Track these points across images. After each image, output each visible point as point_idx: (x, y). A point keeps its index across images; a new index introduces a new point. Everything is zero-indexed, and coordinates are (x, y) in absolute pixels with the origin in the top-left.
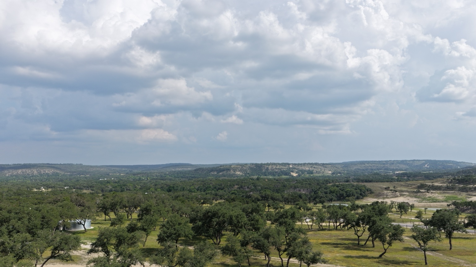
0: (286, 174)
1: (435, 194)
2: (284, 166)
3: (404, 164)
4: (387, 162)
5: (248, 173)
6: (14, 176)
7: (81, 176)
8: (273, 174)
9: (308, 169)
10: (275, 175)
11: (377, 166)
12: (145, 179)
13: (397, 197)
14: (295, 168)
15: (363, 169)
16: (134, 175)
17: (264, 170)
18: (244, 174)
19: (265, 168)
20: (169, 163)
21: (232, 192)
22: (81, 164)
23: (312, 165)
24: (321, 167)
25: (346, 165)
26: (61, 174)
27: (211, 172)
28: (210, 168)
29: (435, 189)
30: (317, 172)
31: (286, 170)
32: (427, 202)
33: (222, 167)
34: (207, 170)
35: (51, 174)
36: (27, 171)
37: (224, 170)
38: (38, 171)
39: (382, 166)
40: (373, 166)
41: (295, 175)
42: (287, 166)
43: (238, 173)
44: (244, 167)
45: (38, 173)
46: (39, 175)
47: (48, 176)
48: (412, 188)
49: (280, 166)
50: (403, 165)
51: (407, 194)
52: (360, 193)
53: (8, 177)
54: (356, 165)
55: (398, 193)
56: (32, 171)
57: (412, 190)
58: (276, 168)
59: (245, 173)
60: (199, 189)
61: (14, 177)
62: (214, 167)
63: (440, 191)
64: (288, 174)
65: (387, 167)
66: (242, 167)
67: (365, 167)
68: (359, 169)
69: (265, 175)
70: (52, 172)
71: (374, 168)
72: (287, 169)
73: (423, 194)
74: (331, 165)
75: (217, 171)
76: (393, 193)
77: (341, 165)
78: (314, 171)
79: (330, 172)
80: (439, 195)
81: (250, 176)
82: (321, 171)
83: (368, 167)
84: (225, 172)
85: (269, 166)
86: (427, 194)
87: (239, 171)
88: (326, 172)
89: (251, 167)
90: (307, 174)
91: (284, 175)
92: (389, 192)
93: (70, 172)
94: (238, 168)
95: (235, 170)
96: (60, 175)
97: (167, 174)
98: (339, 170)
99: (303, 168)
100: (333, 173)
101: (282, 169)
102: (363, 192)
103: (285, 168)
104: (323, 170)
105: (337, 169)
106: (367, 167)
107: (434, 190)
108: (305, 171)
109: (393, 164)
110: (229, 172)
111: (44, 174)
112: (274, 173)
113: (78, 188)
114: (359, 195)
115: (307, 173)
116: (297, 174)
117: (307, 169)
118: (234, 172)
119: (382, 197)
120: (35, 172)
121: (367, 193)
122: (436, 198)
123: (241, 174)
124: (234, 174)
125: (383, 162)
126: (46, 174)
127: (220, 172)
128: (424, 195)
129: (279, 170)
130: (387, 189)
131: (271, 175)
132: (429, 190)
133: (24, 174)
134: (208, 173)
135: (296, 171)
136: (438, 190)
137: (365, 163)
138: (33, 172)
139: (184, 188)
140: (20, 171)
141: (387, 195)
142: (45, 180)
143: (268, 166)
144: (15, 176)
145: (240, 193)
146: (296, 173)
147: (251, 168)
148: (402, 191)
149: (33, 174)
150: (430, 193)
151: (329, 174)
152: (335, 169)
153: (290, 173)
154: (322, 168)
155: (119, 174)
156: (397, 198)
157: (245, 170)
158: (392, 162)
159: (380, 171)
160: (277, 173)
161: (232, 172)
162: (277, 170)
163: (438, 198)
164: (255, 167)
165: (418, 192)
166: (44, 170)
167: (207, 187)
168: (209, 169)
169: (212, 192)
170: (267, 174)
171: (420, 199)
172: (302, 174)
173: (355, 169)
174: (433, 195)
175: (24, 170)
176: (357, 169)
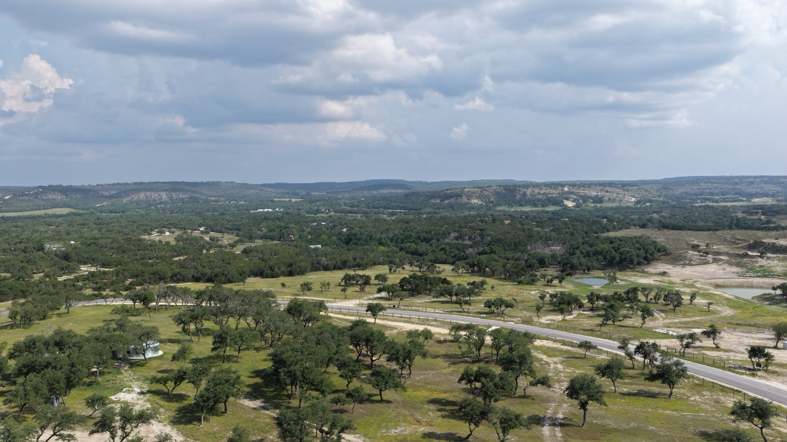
0: (556, 202)
1: (774, 260)
2: (555, 189)
3: (774, 184)
4: (742, 178)
5: (492, 202)
6: (134, 202)
7: (232, 202)
8: (533, 203)
9: (596, 194)
10: (537, 205)
11: (721, 189)
12: (325, 211)
13: (707, 263)
14: (572, 193)
15: (695, 192)
16: (310, 202)
17: (519, 195)
18: (484, 204)
19: (521, 193)
20: (370, 179)
21: (441, 247)
22: (232, 182)
23: (602, 187)
24: (618, 190)
25: (666, 184)
26: (201, 199)
27: (431, 198)
28: (429, 192)
29: (777, 250)
30: (610, 199)
31: (556, 197)
32: (752, 275)
33: (449, 192)
34: (425, 195)
35: (187, 199)
36: (152, 194)
37: (452, 197)
38: (168, 194)
39: (731, 187)
40: (715, 188)
41: (570, 204)
42: (560, 188)
43: (475, 201)
44: (485, 192)
45: (168, 197)
46: (170, 201)
47: (183, 203)
48: (738, 248)
49: (546, 189)
50: (771, 186)
51: (725, 258)
52: (644, 255)
53: (126, 204)
54: (682, 185)
55: (710, 257)
56: (160, 195)
57: (737, 252)
58: (538, 192)
59: (486, 201)
60: (394, 238)
61: (134, 205)
62: (436, 191)
63: (784, 256)
64: (560, 203)
65: (740, 189)
66: (482, 192)
67: (698, 189)
68: (687, 193)
69: (521, 205)
70: (188, 196)
71: (716, 191)
72: (559, 193)
73: (752, 260)
74: (637, 186)
75: (440, 197)
76: (701, 256)
77: (657, 185)
78: (605, 198)
79: (634, 199)
80: (780, 262)
81: (493, 206)
82: (618, 197)
83: (706, 189)
84: (453, 200)
85: (527, 189)
86: (760, 260)
87: (477, 198)
88: (627, 199)
89: (498, 190)
90: (593, 203)
91: (553, 205)
92: (696, 255)
93: (215, 196)
94: (475, 193)
95: (469, 197)
96: (201, 201)
97: (362, 201)
98: (650, 195)
99: (587, 192)
100: (638, 202)
101: (550, 194)
102: (650, 254)
103: (554, 193)
104: (621, 196)
105: (646, 193)
106: (703, 189)
107: (774, 252)
108: (589, 197)
109: (752, 183)
110: (459, 200)
111: (177, 199)
112: (536, 201)
113: (217, 230)
114: (641, 260)
115: (591, 201)
116: (575, 204)
117: (593, 193)
118: (468, 199)
119: (682, 262)
120: (164, 196)
121: (657, 255)
122: (772, 269)
123: (480, 203)
124: (468, 203)
125: (735, 180)
126: (181, 199)
127: (446, 200)
128: (753, 262)
129: (544, 196)
130: (695, 247)
131: (530, 205)
132: (764, 253)
133: (148, 200)
134: (426, 201)
135: (574, 198)
136: (781, 253)
137: (701, 182)
138: (162, 197)
139: (372, 236)
140: (142, 195)
141: (691, 260)
142: (178, 210)
143: (525, 190)
144: (136, 202)
145: (453, 250)
146: (573, 202)
147: (497, 193)
148: (719, 254)
149: (162, 200)
150: (765, 258)
151: (632, 202)
152: (644, 193)
153: (563, 202)
154: (621, 191)
155: (289, 199)
156: (706, 266)
157: (487, 196)
158: (752, 180)
159: (726, 197)
160: (540, 201)
161: (465, 200)
162: (540, 197)
163: (774, 269)
164: (503, 191)
165: (744, 256)
166: (177, 193)
167: (407, 236)
168: (428, 194)
169: (411, 245)
170: (523, 203)
171: (744, 270)
172: (584, 203)
173: (680, 194)
174: (769, 261)
175: (148, 194)
176: (685, 193)
